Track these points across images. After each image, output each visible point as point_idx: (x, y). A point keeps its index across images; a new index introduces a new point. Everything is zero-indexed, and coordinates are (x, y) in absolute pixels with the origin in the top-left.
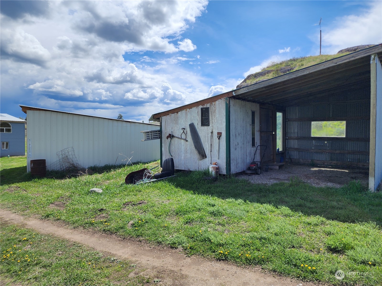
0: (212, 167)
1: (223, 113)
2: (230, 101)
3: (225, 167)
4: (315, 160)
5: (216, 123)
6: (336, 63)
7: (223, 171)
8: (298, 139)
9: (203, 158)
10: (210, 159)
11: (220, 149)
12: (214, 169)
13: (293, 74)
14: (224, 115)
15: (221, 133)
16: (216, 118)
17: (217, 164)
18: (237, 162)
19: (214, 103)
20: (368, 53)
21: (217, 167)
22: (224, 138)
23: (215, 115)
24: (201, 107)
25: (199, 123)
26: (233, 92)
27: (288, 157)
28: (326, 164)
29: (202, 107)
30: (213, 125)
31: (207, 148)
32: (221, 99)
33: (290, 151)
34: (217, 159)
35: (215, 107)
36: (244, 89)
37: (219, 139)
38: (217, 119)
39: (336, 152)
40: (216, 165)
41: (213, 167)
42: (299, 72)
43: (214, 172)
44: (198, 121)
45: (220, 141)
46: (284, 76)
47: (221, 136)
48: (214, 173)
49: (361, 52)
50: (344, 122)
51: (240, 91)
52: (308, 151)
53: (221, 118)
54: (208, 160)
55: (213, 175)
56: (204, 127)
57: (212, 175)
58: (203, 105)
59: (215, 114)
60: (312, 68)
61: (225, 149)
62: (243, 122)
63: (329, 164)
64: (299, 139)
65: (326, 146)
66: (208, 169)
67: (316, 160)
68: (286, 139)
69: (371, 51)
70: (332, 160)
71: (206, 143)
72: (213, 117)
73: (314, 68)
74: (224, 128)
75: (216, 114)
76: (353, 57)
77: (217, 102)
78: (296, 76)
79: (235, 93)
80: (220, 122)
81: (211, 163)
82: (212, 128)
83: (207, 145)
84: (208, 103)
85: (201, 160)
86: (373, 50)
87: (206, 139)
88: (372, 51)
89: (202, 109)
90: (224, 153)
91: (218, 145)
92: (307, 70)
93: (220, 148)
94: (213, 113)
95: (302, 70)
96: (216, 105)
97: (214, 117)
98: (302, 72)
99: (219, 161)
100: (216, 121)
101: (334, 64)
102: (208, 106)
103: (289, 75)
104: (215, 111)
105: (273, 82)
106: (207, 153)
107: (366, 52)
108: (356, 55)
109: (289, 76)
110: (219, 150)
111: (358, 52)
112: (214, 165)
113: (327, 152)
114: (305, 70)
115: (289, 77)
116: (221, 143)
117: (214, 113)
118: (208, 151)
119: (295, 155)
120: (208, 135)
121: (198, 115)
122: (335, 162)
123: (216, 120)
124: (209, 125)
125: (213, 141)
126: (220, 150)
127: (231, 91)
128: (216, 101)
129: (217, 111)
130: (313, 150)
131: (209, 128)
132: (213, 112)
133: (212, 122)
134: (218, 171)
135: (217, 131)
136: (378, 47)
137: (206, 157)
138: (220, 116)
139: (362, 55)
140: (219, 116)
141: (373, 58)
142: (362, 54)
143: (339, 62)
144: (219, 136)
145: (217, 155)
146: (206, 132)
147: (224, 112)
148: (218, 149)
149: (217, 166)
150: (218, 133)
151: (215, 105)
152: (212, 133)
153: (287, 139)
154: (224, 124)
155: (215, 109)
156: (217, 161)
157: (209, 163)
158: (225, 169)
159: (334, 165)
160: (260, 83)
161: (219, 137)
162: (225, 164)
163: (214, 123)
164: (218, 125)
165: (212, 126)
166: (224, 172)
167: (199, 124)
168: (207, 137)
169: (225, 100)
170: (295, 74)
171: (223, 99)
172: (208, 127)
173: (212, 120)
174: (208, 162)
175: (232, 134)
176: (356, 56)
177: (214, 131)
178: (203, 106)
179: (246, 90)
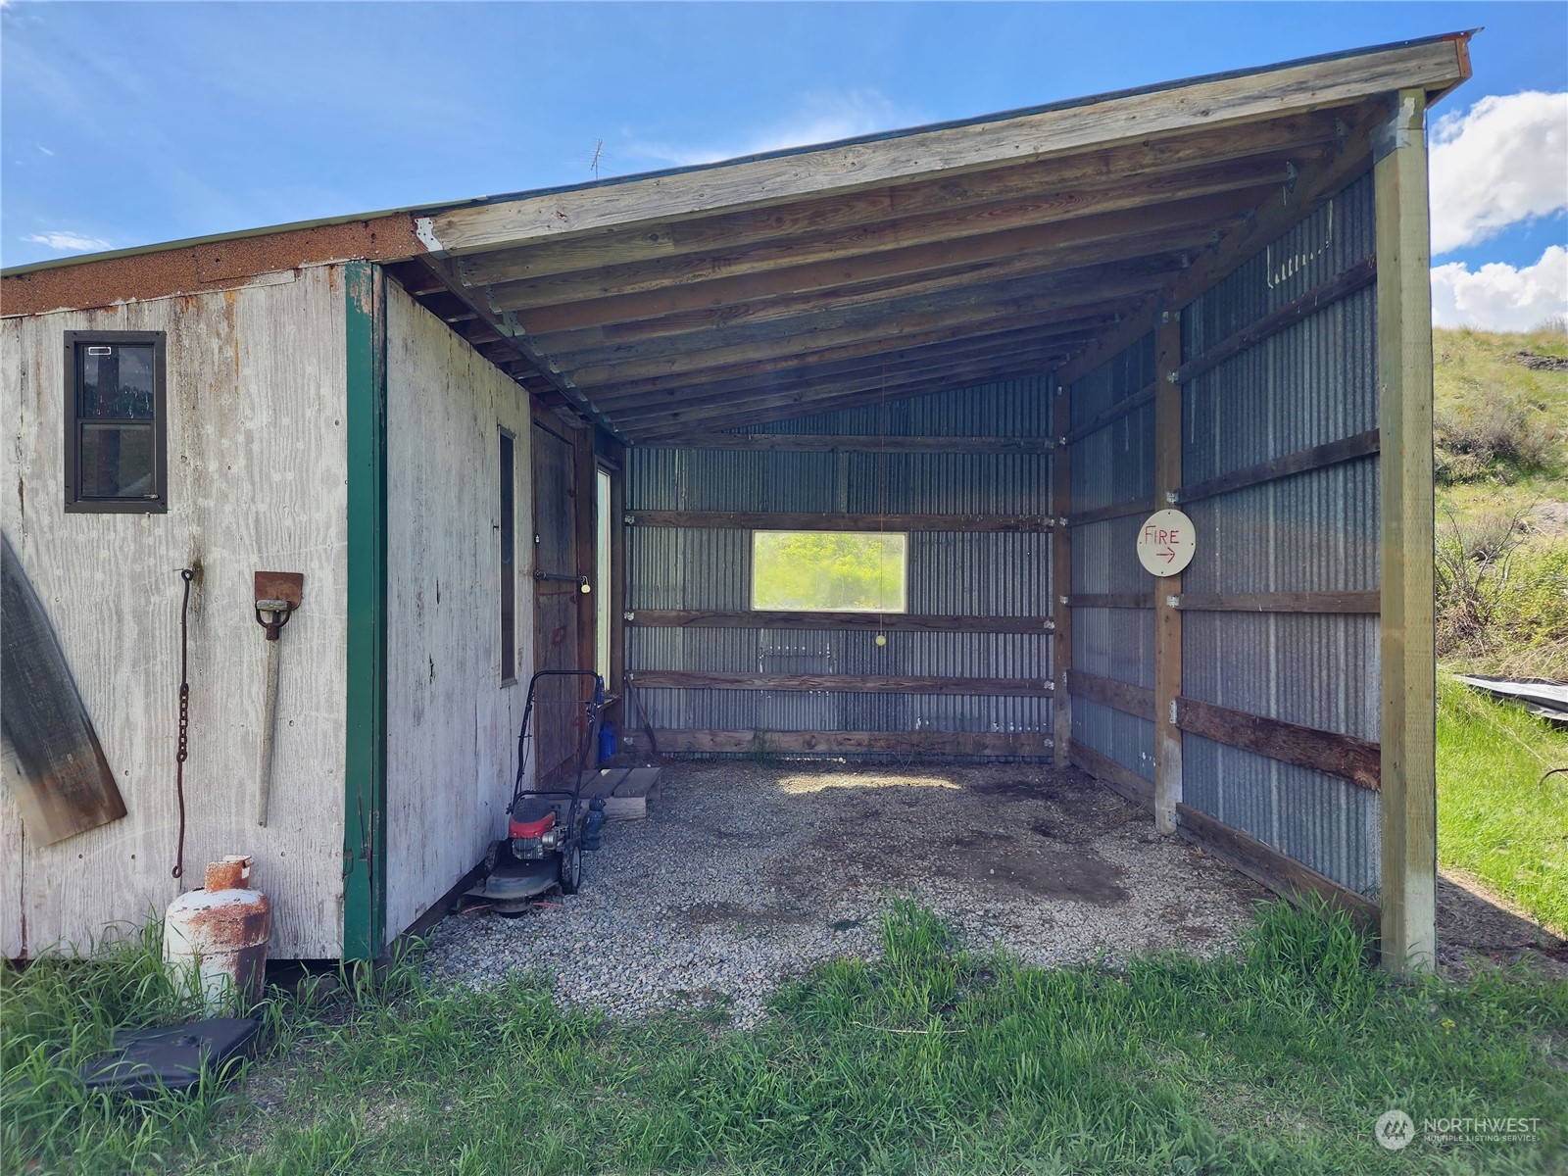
0: (199, 920)
1: (318, 395)
2: (384, 301)
3: (337, 886)
4: (772, 730)
5: (247, 487)
6: (1206, 113)
7: (309, 927)
8: (688, 620)
9: (85, 820)
10: (169, 824)
11: (283, 726)
12: (218, 928)
13: (922, 144)
14: (328, 412)
15: (297, 579)
16: (241, 438)
17: (245, 873)
18: (423, 825)
19: (215, 301)
20: (1386, 79)
21: (247, 907)
22: (323, 622)
23: (234, 408)
24: (61, 322)
25: (38, 476)
26: (425, 226)
27: (634, 725)
28: (821, 748)
29: (79, 323)
30: (211, 503)
31: (128, 723)
32: (297, 269)
33: (642, 692)
34: (250, 825)
35: (230, 340)
36: (530, 205)
37: (274, 632)
38: (256, 447)
39: (869, 685)
40: (241, 884)
41: (206, 916)
42: (965, 136)
43: (221, 959)
44: (31, 455)
45: (287, 650)
46: (859, 147)
47: (292, 607)
48: (218, 976)
49: (1349, 63)
50: (900, 540)
51: (484, 218)
52: (734, 687)
53: (300, 445)
54: (147, 837)
55: (212, 996)
56: (106, 517)
57: (197, 997)
58: (87, 310)
59: (226, 400)
60: (1056, 120)
61: (336, 730)
62: (460, 500)
63: (836, 749)
64: (692, 620)
65: (821, 656)
66: (153, 935)
67: (777, 731)
68: (626, 622)
69: (1400, 66)
70: (846, 725)
71: (126, 670)
72: (210, 429)
73: (1068, 124)
74: (333, 532)
75: (244, 405)
76: (1301, 87)
77: (255, 296)
78: (946, 161)
79: (439, 233)
80: (290, 476)
81: (178, 872)
82: (195, 529)
83: (138, 693)
84: (149, 292)
85: (54, 845)
86: (1413, 64)
87: (119, 638)
88: (1408, 73)
89: (76, 345)
90: (327, 767)
91: (258, 691)
92: (1017, 132)
93: (282, 714)
94: (205, 392)
95: (988, 126)
96: (238, 321)
97: (222, 433)
98: (987, 138)
99: (271, 846)
100: (239, 466)
101: (1195, 115)
102: (154, 316)
103: (898, 146)
104: (228, 375)
105: (769, 185)
106: (137, 773)
107: (1377, 65)
108: (1318, 77)
109: (893, 154)
110: (271, 739)
111: (1332, 63)
112: (218, 886)
113: (827, 688)
114: (1008, 127)
115: (895, 161)
116: (292, 673)
117: (217, 387)
118: (139, 753)
119: (669, 709)
120: (147, 592)
121: (33, 403)
122: (863, 736)
123: (242, 462)
124: (164, 504)
125: (205, 658)
126: (287, 736)
127: (397, 215)
128: (242, 279)
129: (253, 376)
130: (761, 677)
131: (159, 531)
132: (208, 377)
133: (200, 479)
134: (260, 942)
135: (254, 558)
136: (1434, 53)
137: (119, 811)
138: (286, 421)
139: (1353, 86)
140: (275, 423)
141: (1412, 113)
142: (1356, 82)
143: (1220, 108)
144: (280, 605)
145: (254, 788)
146: (125, 569)
147: (325, 391)
148: (257, 727)
149: (250, 898)
150: (264, 582)
151: (228, 313)
152: (195, 574)
153: (631, 624)
154: (337, 497)
155: (230, 352)
156: (252, 843)
157: (149, 869)
158: (331, 907)
159: (860, 749)
160: (666, 179)
161: (276, 614)
162: (337, 864)
163: (218, 484)
164: (263, 508)
165: (201, 516)
166: (325, 937)
167: (35, 484)
168: (139, 616)
169: (341, 282)
170: (936, 148)
171: (315, 272)
172: (145, 520)
173: (200, 454)
174: (141, 861)
175: (395, 589)
176: (1320, 83)
177: (214, 557)
178: (91, 320)
179: (544, 217)
